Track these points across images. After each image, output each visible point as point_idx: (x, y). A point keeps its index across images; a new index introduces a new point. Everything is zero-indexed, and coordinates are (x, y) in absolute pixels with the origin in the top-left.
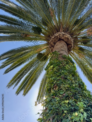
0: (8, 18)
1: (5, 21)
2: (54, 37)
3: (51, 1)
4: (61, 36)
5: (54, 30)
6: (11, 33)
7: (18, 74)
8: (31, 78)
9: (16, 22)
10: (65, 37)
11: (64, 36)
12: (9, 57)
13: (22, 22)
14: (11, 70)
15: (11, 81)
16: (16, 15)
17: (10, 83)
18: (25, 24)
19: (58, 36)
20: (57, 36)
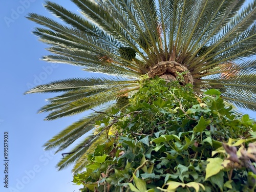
0: (81, 21)
1: (74, 24)
2: (157, 67)
3: (162, 4)
4: (170, 65)
5: (159, 57)
6: (80, 48)
7: (73, 127)
8: (97, 141)
9: (92, 30)
10: (179, 69)
11: (176, 67)
12: (64, 90)
13: (103, 33)
14: (61, 116)
15: (57, 137)
16: (95, 17)
17: (52, 141)
18: (109, 38)
19: (166, 66)
20: (163, 66)
